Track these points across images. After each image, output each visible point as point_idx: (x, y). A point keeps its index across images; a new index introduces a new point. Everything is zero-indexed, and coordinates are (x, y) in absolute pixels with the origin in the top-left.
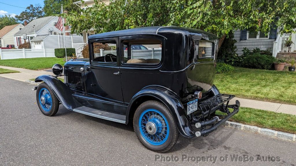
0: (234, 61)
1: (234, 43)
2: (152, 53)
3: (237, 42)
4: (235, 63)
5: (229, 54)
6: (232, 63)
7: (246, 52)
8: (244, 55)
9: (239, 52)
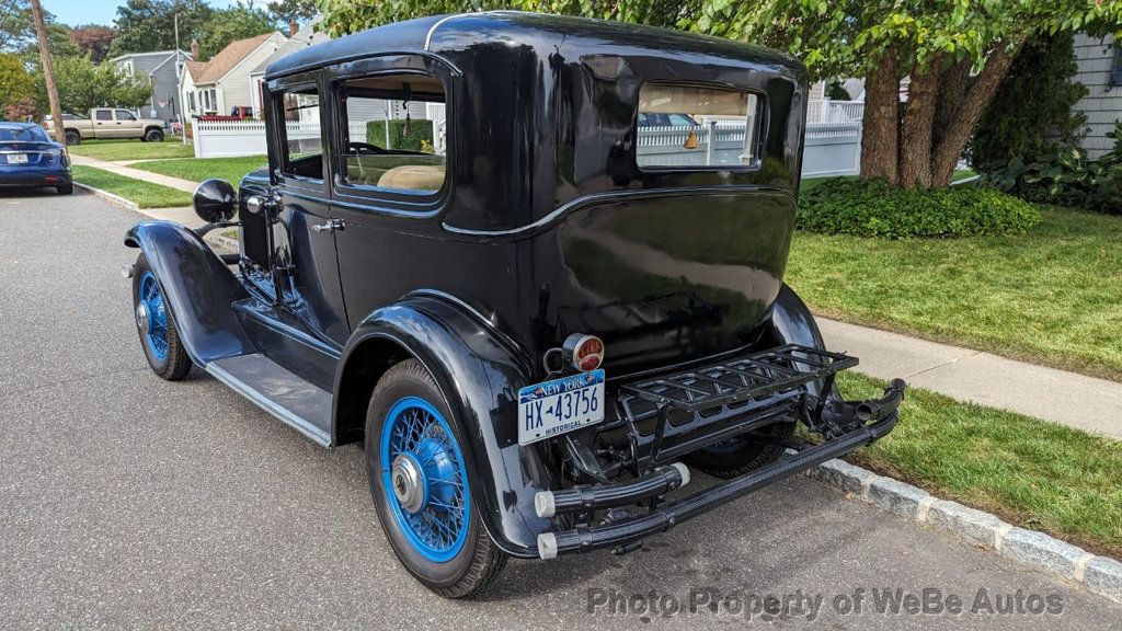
0: (1061, 181)
2: (708, 140)
4: (1066, 190)
5: (1045, 151)
6: (1054, 191)
8: (1117, 154)
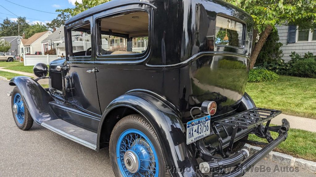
0: (279, 68)
1: (279, 47)
3: (283, 46)
4: (280, 70)
5: (273, 60)
6: (277, 71)
7: (295, 57)
8: (293, 61)
9: (286, 58)
